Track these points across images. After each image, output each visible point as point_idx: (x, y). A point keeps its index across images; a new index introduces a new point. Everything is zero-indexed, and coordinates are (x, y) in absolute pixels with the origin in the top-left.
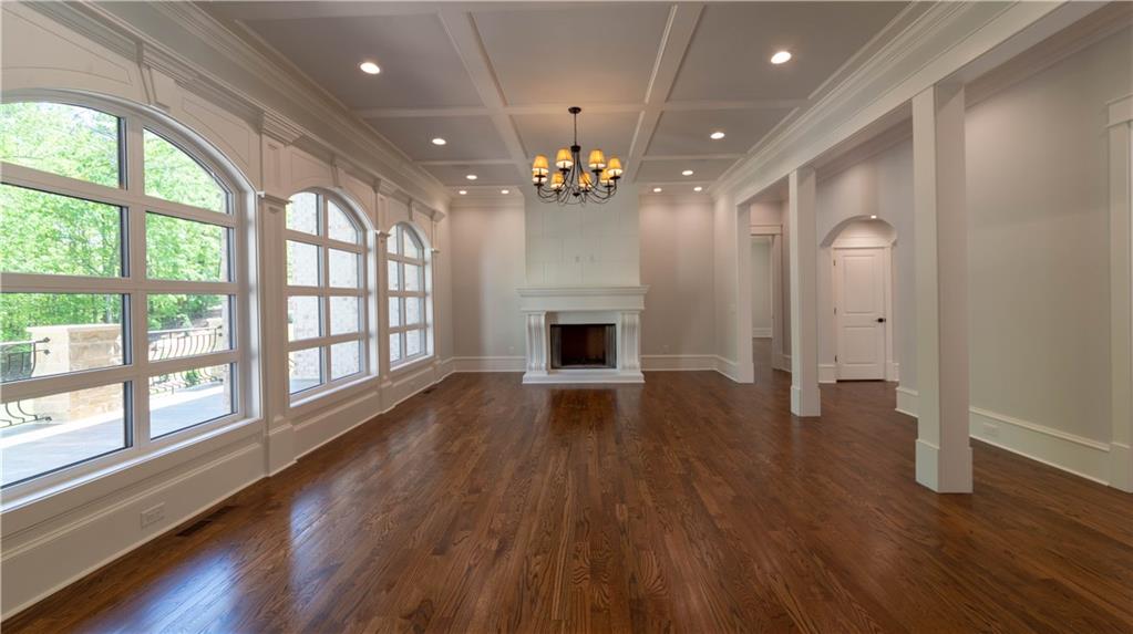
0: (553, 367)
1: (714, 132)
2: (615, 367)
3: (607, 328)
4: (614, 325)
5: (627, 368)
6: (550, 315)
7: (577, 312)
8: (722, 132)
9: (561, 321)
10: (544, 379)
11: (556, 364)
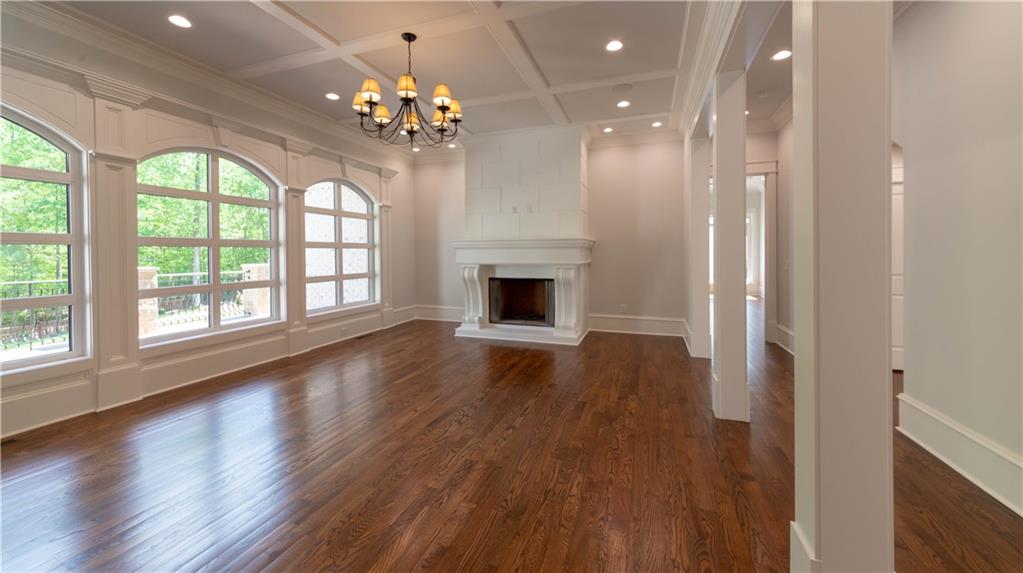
0: (490, 322)
1: (620, 101)
2: (553, 325)
3: (546, 283)
4: (552, 280)
5: (565, 329)
6: (485, 268)
7: (516, 265)
8: (628, 101)
9: (500, 274)
10: (476, 333)
11: (494, 318)
